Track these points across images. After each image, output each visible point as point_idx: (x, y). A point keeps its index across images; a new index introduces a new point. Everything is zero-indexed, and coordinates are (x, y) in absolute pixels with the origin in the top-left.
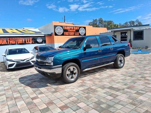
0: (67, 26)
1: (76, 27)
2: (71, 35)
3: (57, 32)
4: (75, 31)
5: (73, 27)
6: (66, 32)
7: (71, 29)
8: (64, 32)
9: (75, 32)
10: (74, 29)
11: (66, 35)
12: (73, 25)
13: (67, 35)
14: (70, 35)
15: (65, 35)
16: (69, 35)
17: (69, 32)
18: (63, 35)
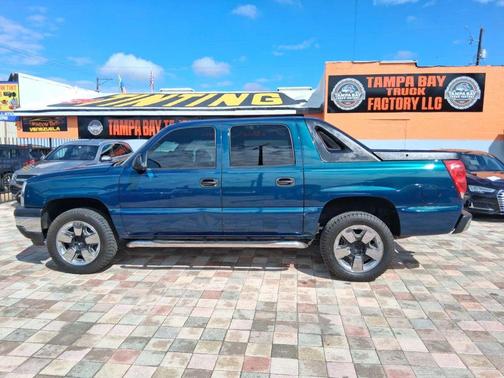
0: (383, 76)
1: (427, 75)
2: (402, 111)
3: (337, 98)
4: (422, 92)
5: (416, 76)
6: (378, 100)
7: (403, 86)
8: (370, 99)
9: (421, 96)
10: (416, 86)
11: (377, 111)
12: (414, 70)
13: (382, 111)
14: (395, 111)
15: (372, 111)
16: (389, 111)
17: (392, 99)
18: (362, 108)
